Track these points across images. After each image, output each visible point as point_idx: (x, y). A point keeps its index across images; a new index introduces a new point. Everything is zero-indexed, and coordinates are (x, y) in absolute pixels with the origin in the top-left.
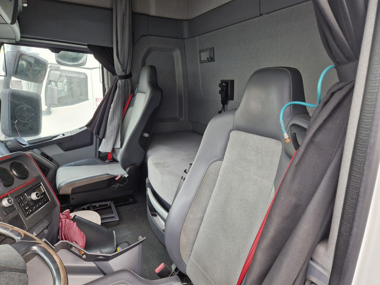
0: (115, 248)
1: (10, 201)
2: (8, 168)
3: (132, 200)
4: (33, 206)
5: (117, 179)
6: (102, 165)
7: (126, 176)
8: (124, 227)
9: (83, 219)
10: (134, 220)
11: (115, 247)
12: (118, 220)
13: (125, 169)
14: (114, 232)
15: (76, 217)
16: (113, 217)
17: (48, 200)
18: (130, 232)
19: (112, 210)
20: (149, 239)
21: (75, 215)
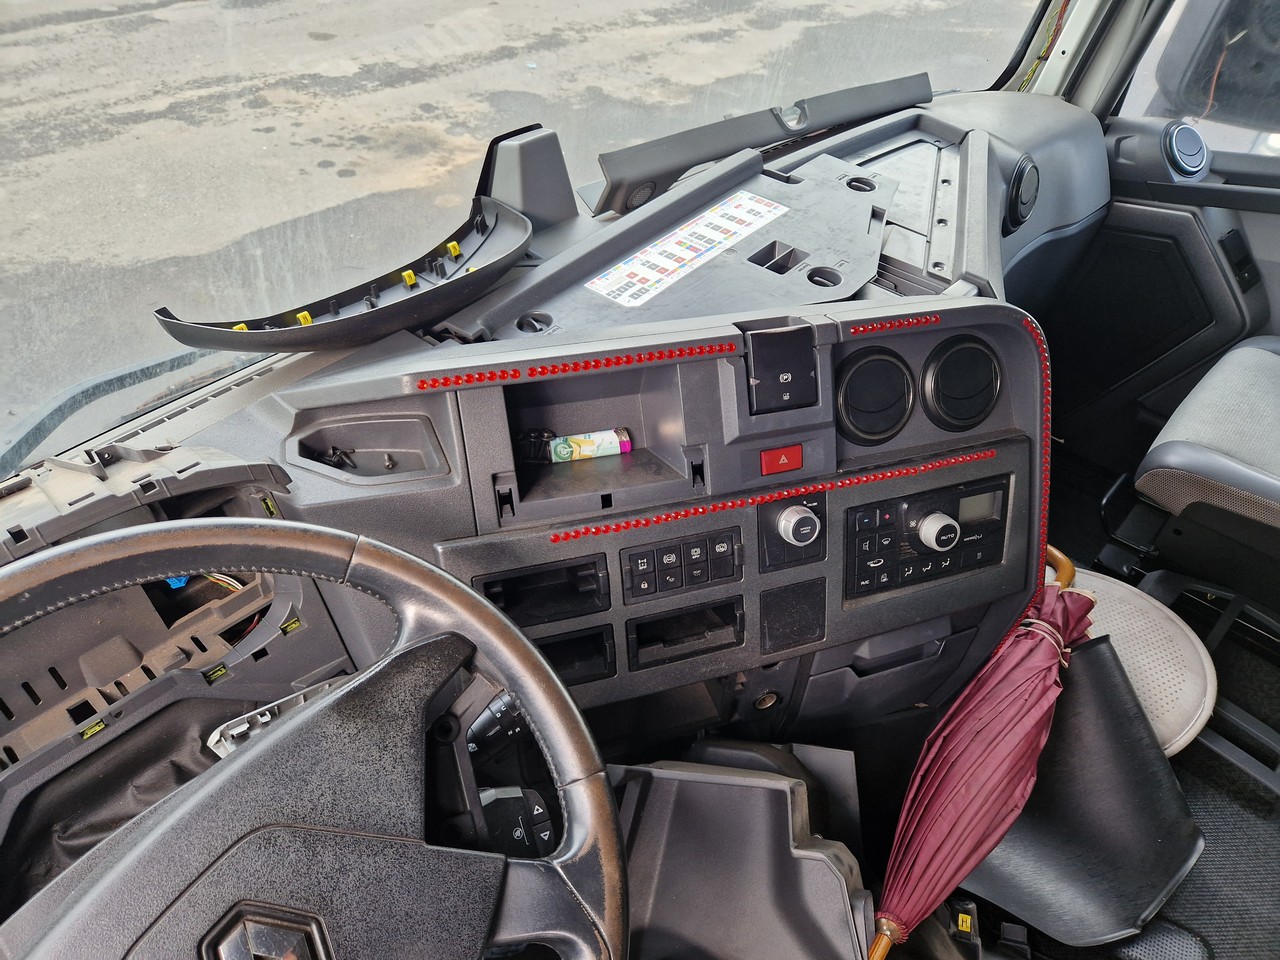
0: (1131, 926)
2: (918, 362)
4: (907, 563)
11: (1139, 923)
14: (1201, 845)
15: (1103, 647)
17: (994, 559)
21: (1105, 639)
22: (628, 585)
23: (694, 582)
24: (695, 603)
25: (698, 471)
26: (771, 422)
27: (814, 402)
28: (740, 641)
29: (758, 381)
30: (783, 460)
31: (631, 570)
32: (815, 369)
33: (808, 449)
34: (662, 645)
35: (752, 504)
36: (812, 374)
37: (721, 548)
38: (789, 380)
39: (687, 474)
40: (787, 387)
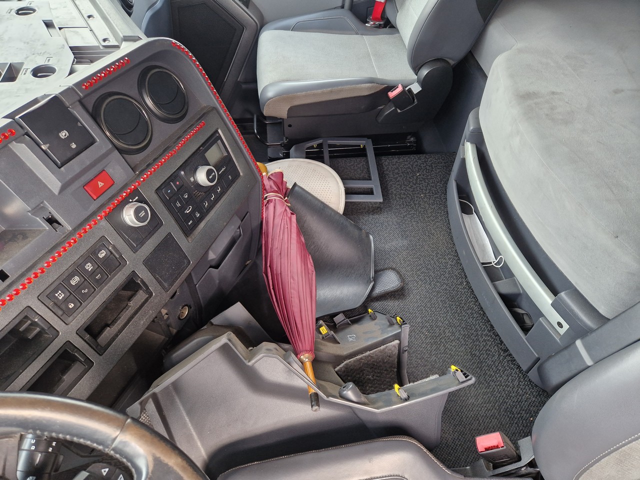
0: (371, 282)
1: (142, 214)
2: (134, 92)
3: (412, 139)
4: (202, 201)
5: (392, 94)
6: (357, 34)
7: (416, 88)
8: (391, 223)
9: (310, 197)
10: (415, 205)
11: (372, 279)
12: (381, 200)
13: (416, 69)
14: (371, 237)
15: (296, 188)
16: (370, 192)
17: (236, 175)
18: (405, 242)
19: (367, 162)
20: (447, 275)
21: (295, 185)
22: (60, 313)
23: (101, 283)
24: (110, 293)
25: (51, 221)
26: (75, 165)
27: (93, 142)
28: (151, 294)
29: (48, 145)
30: (101, 184)
31: (55, 304)
32: (78, 120)
33: (110, 171)
34: (108, 328)
35: (101, 219)
36: (79, 124)
37: (102, 254)
38: (68, 134)
39: (46, 226)
40: (69, 140)
